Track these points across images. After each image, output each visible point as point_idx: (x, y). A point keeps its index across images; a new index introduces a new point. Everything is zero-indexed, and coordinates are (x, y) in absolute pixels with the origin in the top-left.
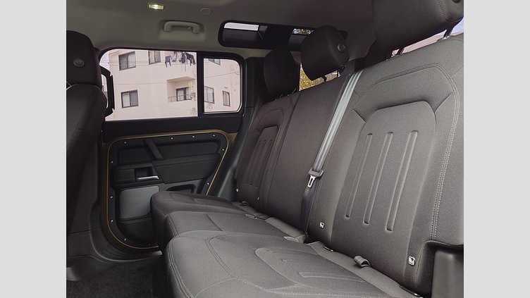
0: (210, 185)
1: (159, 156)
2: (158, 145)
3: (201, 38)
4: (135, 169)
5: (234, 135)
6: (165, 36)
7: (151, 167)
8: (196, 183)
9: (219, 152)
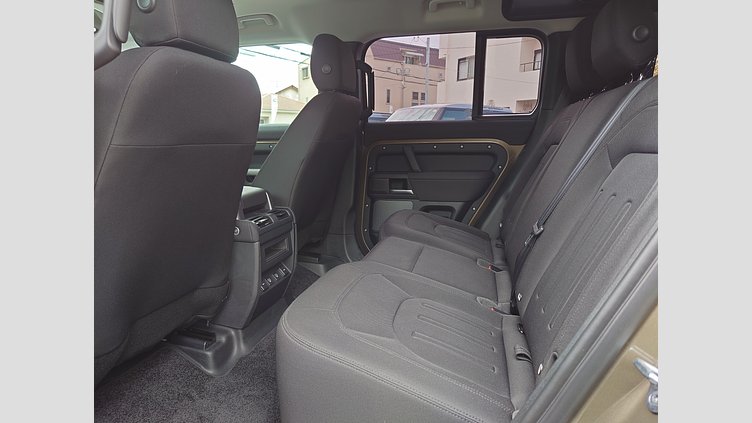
0: (476, 210)
1: (416, 167)
2: (417, 154)
3: (479, 13)
4: (391, 180)
5: (519, 149)
6: (431, 18)
7: (406, 180)
8: (457, 206)
9: (494, 170)
